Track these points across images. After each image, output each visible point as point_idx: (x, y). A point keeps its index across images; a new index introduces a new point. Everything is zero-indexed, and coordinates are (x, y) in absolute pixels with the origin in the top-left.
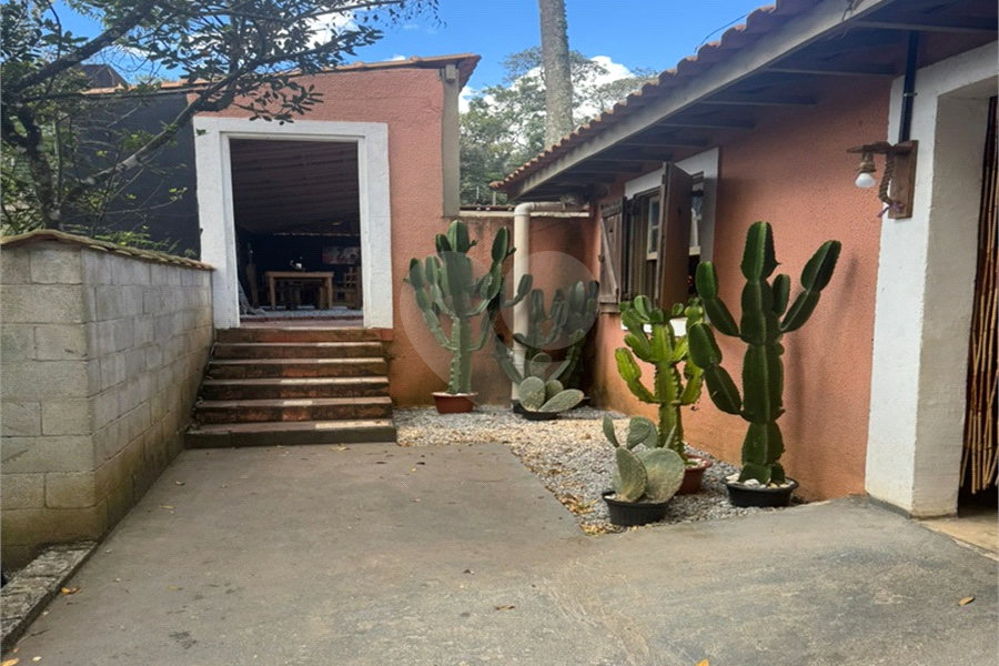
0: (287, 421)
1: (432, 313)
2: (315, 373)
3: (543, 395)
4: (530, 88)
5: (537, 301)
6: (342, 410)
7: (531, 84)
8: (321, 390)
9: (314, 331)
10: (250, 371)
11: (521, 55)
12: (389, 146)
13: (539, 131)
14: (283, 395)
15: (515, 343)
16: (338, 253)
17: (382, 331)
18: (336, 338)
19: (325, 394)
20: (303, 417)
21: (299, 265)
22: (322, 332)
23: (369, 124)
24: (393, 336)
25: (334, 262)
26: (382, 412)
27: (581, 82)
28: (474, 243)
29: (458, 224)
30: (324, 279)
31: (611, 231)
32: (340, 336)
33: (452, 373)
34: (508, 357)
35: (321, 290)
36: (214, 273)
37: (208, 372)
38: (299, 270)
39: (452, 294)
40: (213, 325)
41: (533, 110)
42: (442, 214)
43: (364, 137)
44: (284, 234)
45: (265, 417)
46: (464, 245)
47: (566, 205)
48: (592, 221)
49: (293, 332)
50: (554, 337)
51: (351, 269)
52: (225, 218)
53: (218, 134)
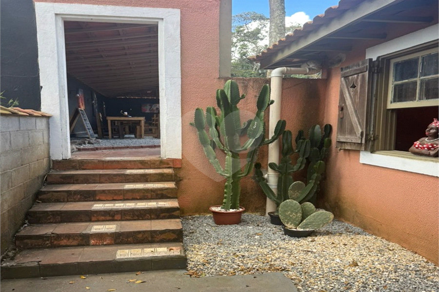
0: (94, 245)
1: (211, 148)
2: (121, 197)
3: (299, 215)
4: (241, 31)
5: (287, 139)
6: (140, 236)
7: (241, 29)
8: (125, 214)
9: (125, 161)
10: (71, 197)
11: (237, 16)
12: (181, 26)
13: (245, 51)
14: (93, 219)
15: (269, 169)
16: (150, 107)
17: (174, 161)
18: (140, 165)
19: (128, 218)
20: (108, 242)
21: (126, 113)
22: (130, 161)
23: (167, 10)
24: (182, 164)
25: (148, 111)
26: (174, 236)
27: (264, 28)
28: (243, 97)
29: (232, 82)
30: (140, 121)
31: (354, 87)
32: (143, 164)
33: (226, 193)
34: (264, 179)
35: (138, 127)
36: (50, 119)
37: (38, 197)
38: (126, 116)
39: (227, 135)
40: (49, 157)
41: (243, 41)
42: (218, 77)
43: (163, 19)
44: (123, 97)
45: (75, 243)
46: (236, 98)
47: (309, 69)
48: (326, 82)
49: (109, 161)
50: (300, 167)
51: (155, 115)
52: (59, 77)
53: (54, 15)
